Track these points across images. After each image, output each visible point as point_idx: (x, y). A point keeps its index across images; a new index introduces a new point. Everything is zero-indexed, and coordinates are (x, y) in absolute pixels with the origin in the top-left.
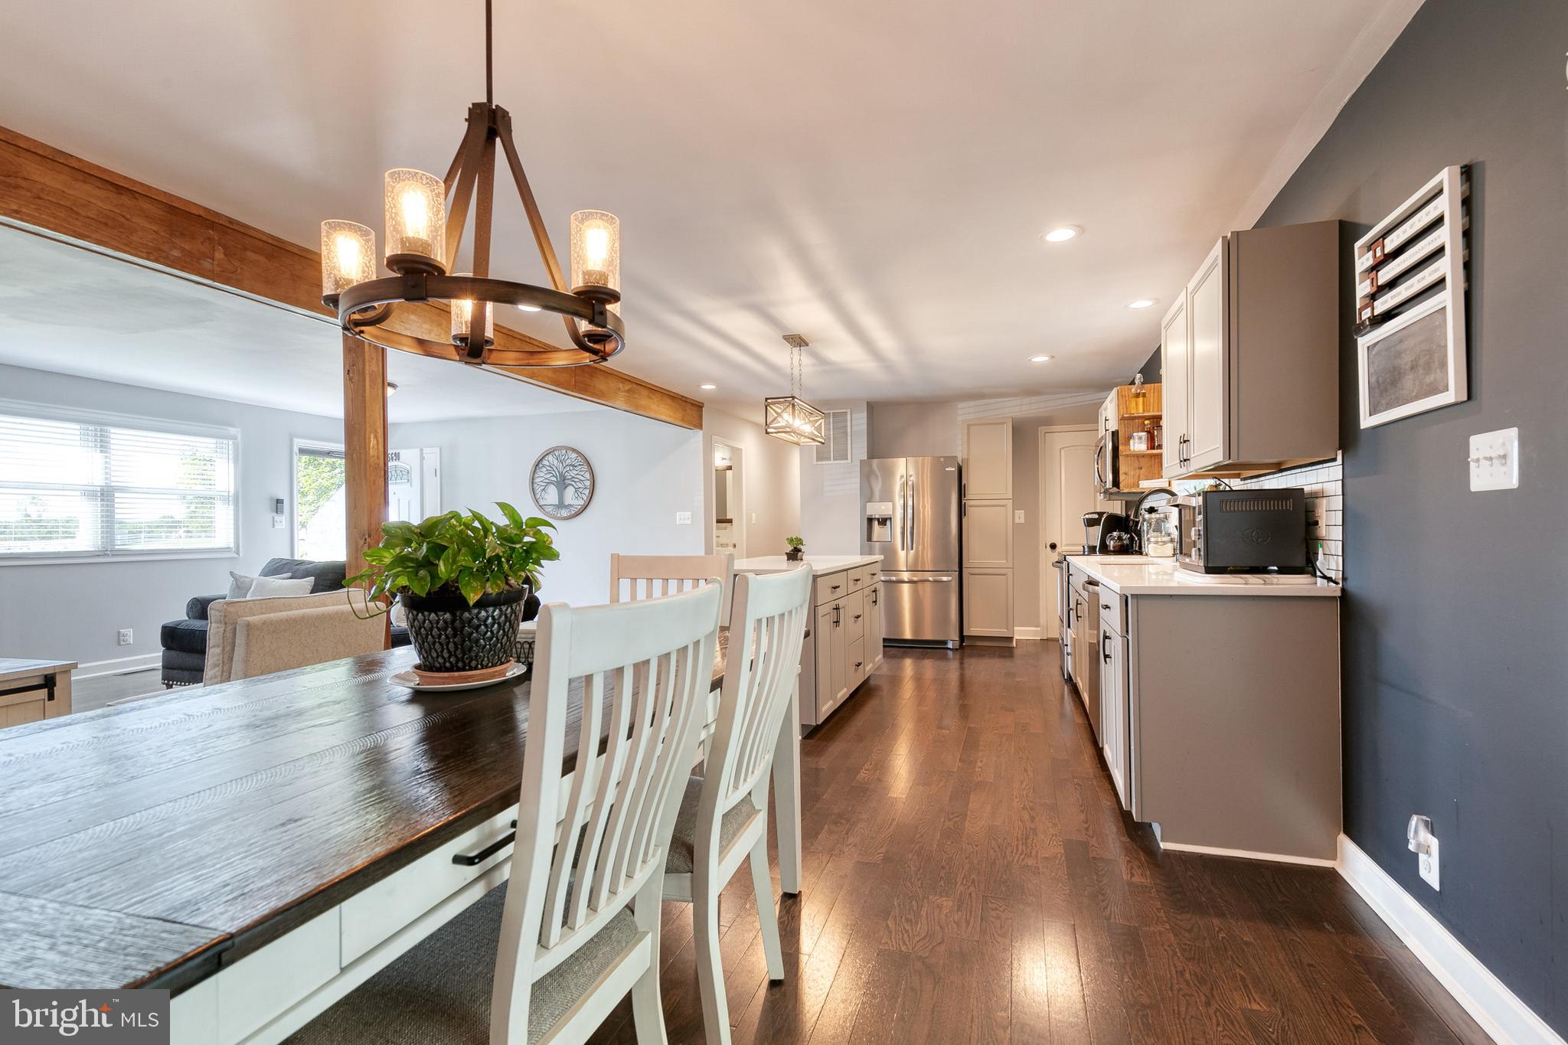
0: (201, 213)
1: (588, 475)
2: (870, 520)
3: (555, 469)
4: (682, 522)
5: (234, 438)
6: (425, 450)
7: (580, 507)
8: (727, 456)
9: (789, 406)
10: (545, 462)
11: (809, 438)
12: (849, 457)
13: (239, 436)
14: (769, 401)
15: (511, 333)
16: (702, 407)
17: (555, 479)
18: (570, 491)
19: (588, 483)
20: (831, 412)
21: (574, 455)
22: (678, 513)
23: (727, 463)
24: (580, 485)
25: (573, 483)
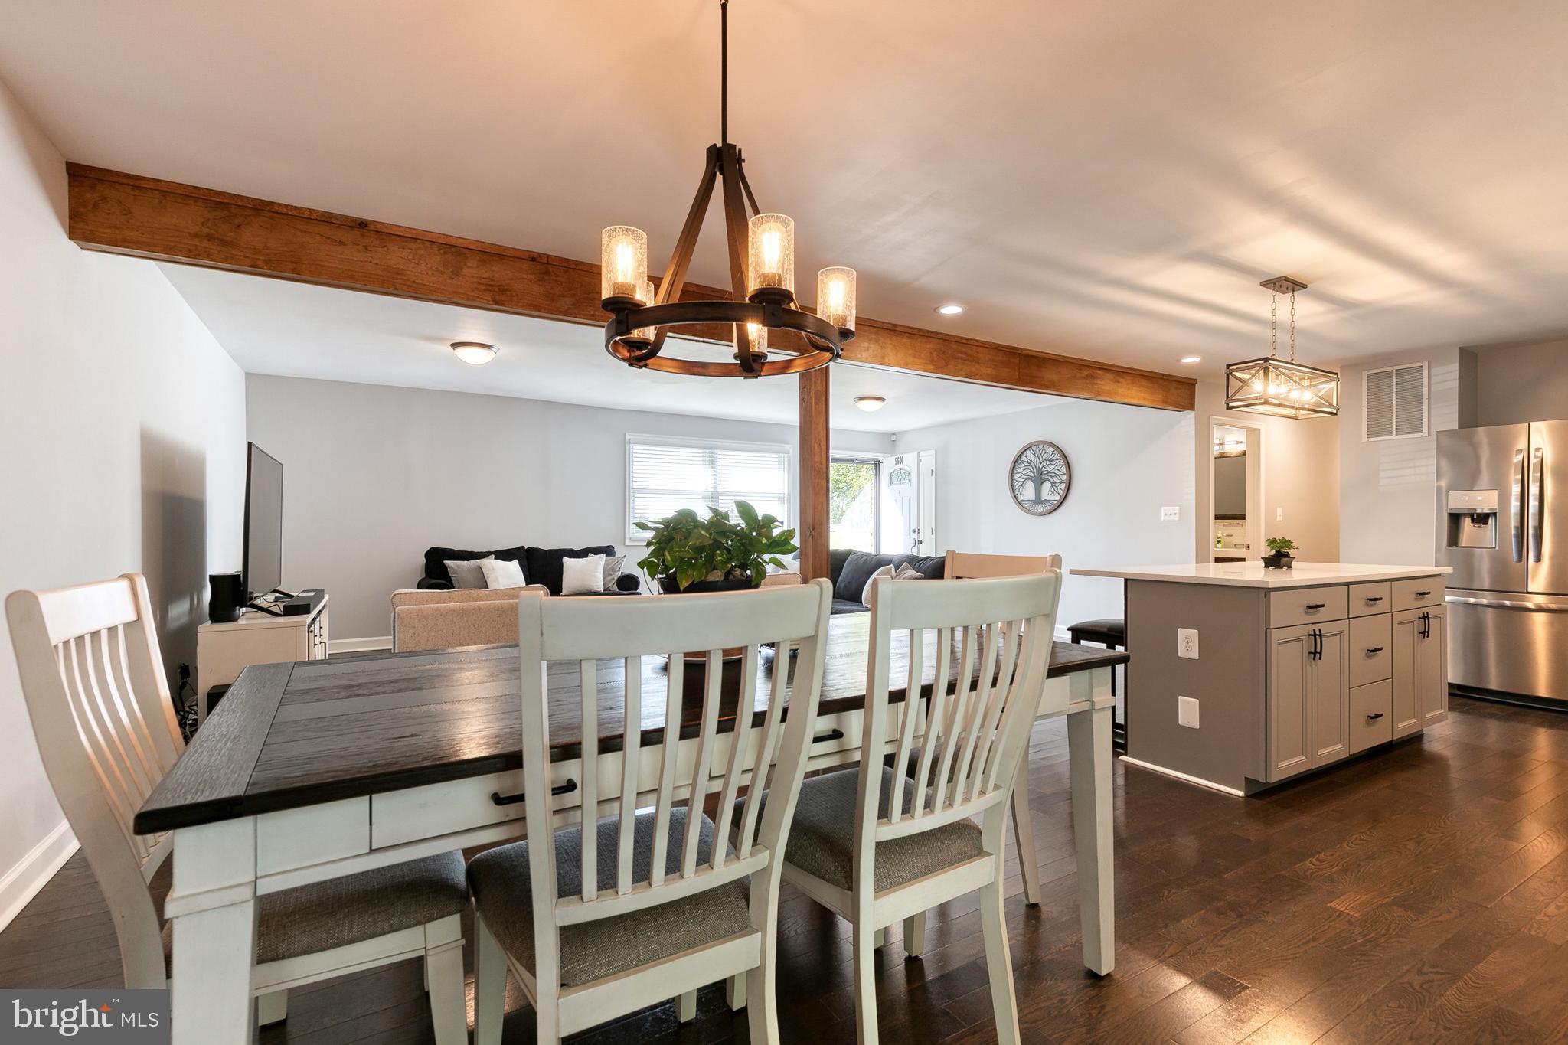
0: (695, 289)
1: (1064, 469)
2: (1455, 518)
3: (1032, 464)
4: (1167, 518)
5: (788, 453)
6: (922, 454)
7: (1055, 502)
8: (1243, 438)
9: (1259, 371)
10: (1024, 458)
11: (1309, 410)
12: (1425, 429)
13: (791, 451)
14: (1231, 368)
15: (947, 338)
16: (1194, 384)
17: (1033, 475)
18: (1047, 486)
19: (1064, 477)
20: (1394, 369)
21: (1051, 449)
22: (1163, 508)
23: (1242, 448)
24: (1056, 480)
25: (1049, 478)
